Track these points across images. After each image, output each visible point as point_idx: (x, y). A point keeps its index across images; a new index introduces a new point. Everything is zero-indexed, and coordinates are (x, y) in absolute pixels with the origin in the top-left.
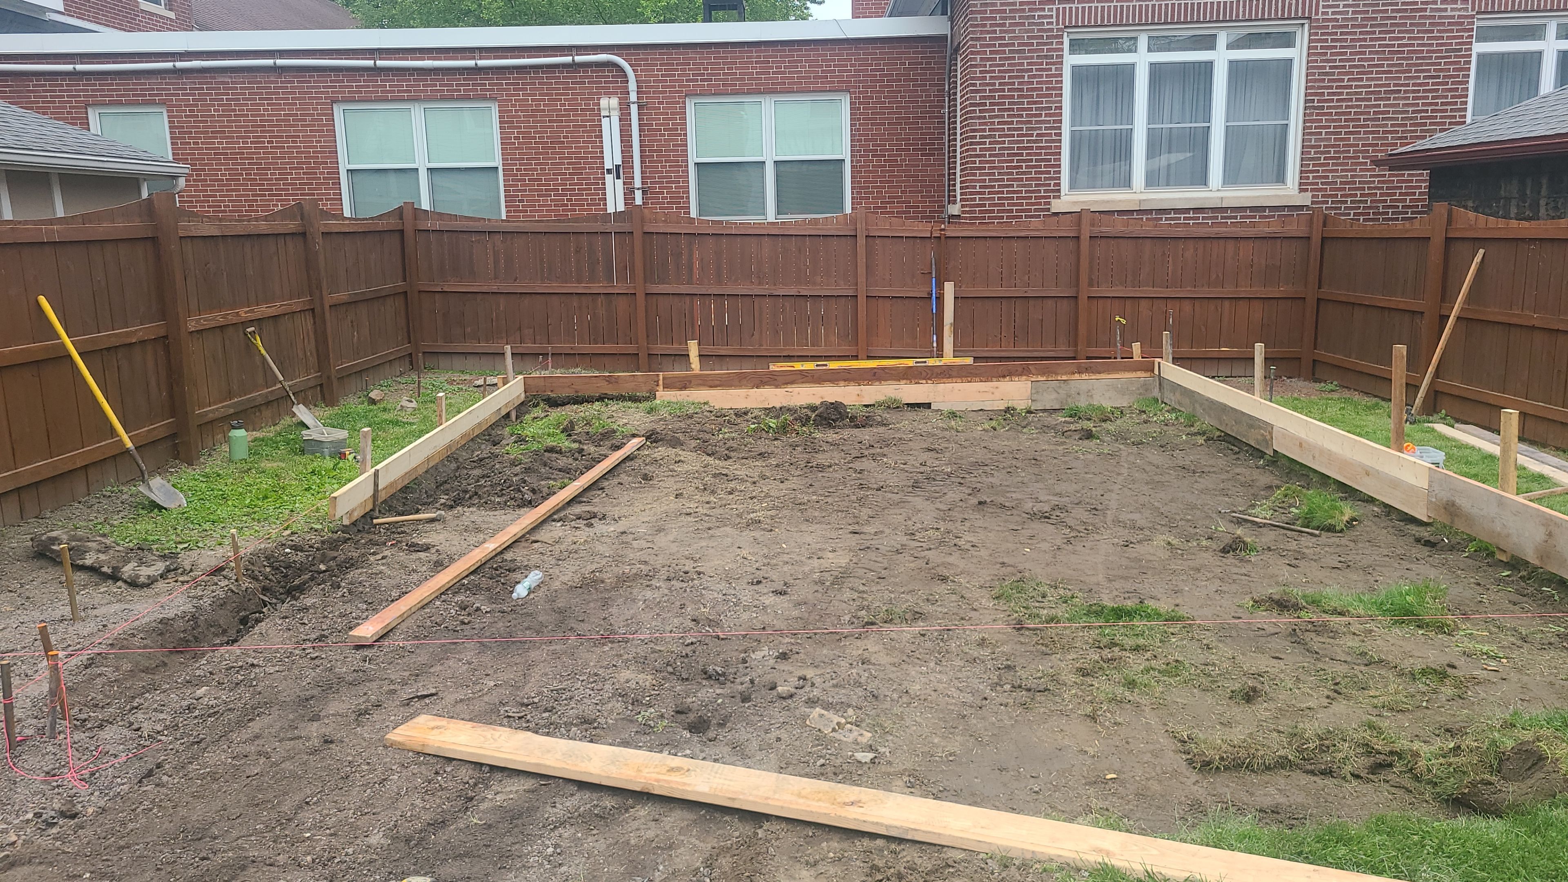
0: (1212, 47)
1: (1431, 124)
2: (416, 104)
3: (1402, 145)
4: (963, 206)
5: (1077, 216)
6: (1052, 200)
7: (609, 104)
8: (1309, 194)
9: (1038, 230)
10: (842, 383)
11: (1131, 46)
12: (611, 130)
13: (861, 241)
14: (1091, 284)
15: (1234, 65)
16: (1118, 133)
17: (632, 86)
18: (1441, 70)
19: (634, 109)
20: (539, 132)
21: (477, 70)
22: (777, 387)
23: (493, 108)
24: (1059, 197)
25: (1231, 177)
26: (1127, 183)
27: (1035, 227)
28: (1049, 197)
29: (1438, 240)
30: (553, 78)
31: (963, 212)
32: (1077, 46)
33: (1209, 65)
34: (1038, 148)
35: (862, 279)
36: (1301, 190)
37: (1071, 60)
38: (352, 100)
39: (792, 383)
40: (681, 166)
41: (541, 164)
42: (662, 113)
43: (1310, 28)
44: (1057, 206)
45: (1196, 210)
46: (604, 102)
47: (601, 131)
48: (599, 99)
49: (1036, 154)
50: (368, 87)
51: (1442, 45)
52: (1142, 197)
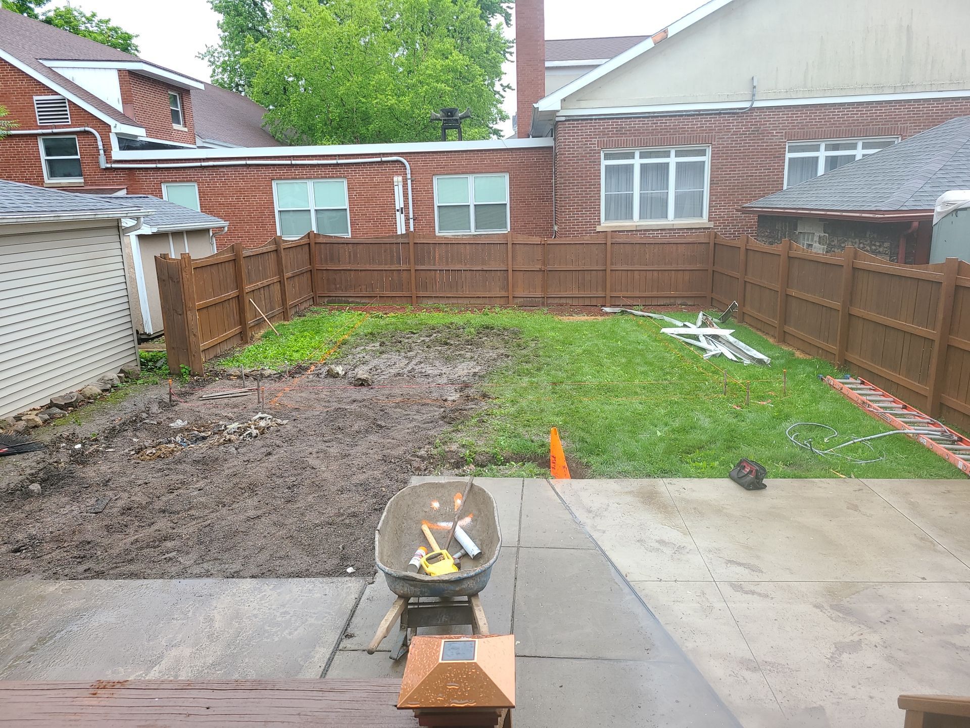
0: (669, 156)
1: (767, 190)
2: (310, 180)
5: (607, 233)
6: (597, 226)
7: (398, 179)
8: (713, 222)
11: (631, 156)
12: (399, 191)
13: (510, 246)
14: (612, 264)
15: (678, 164)
16: (626, 195)
17: (408, 171)
18: (771, 166)
19: (409, 182)
20: (365, 193)
21: (338, 165)
23: (345, 182)
24: (600, 224)
25: (678, 214)
26: (631, 218)
27: (587, 239)
28: (596, 224)
29: (743, 249)
30: (372, 168)
32: (607, 157)
33: (667, 164)
34: (590, 202)
35: (510, 263)
36: (709, 220)
38: (281, 179)
41: (367, 207)
42: (422, 184)
43: (712, 148)
44: (599, 229)
45: (661, 230)
46: (395, 179)
47: (394, 192)
48: (393, 177)
49: (589, 205)
50: (288, 173)
51: (771, 155)
52: (638, 224)
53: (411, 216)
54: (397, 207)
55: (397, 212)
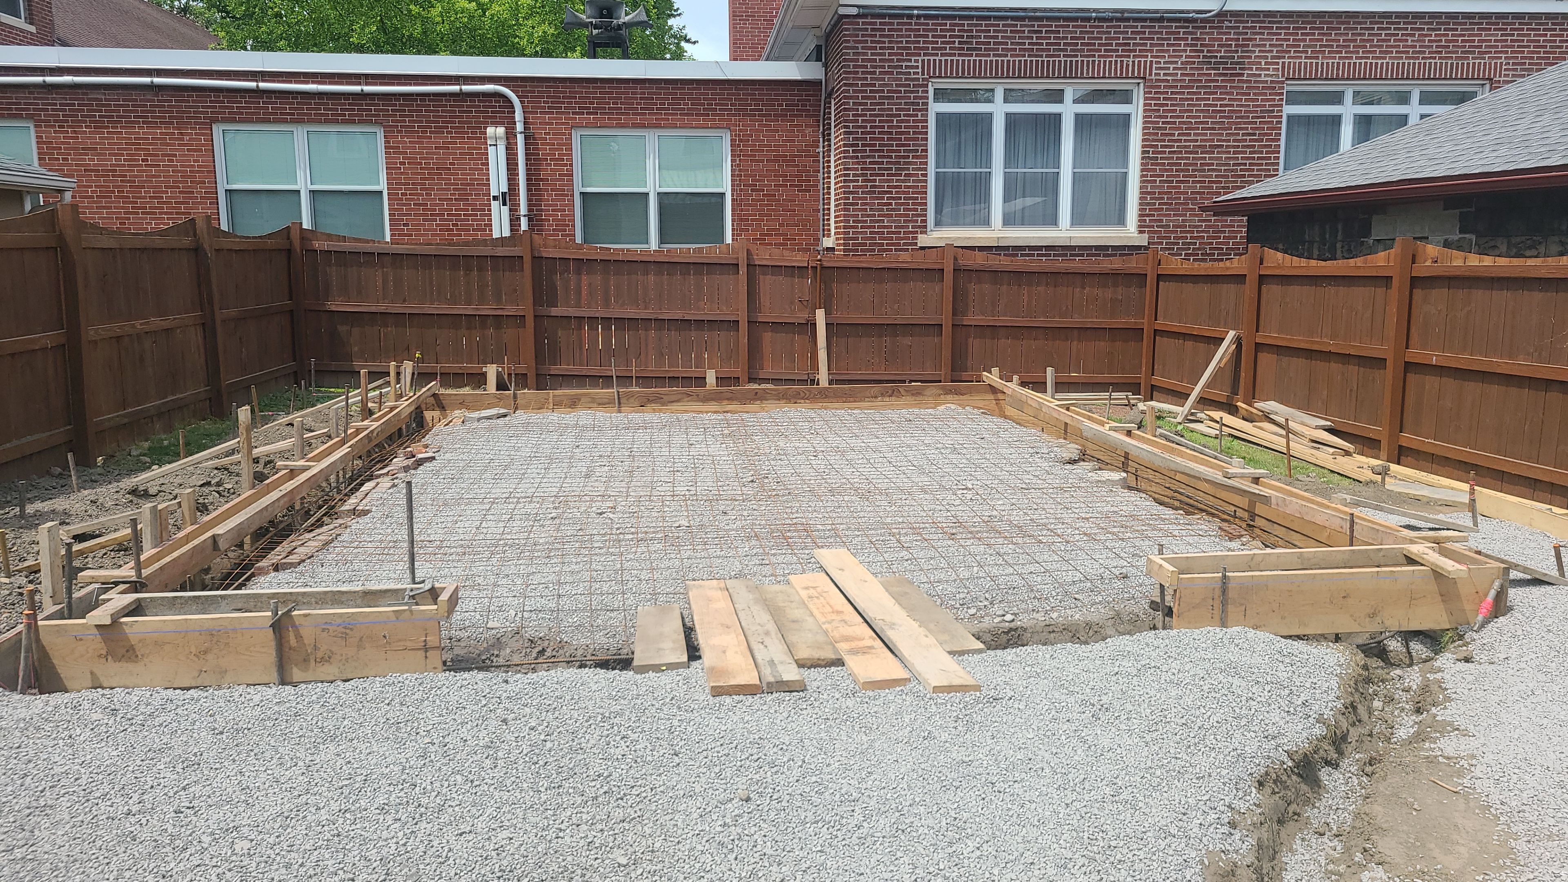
0: (1061, 101)
1: (1249, 176)
2: (300, 128)
3: (1225, 193)
4: (837, 239)
5: (942, 251)
6: (920, 236)
7: (495, 132)
8: (1146, 235)
9: (906, 263)
10: (725, 402)
11: (988, 96)
12: (497, 157)
13: (743, 269)
14: (954, 314)
15: (1079, 118)
16: (978, 175)
17: (519, 116)
18: (1257, 128)
19: (520, 139)
20: (424, 158)
21: (363, 95)
22: (663, 405)
23: (378, 134)
24: (925, 233)
25: (1077, 220)
26: (986, 222)
27: (904, 259)
28: (917, 232)
29: (1253, 277)
30: (439, 106)
31: (838, 245)
32: (941, 95)
33: (1058, 117)
34: (906, 187)
35: (743, 305)
36: (1141, 232)
37: (936, 108)
38: (233, 121)
39: (678, 401)
40: (567, 195)
41: (426, 189)
42: (548, 144)
43: (1145, 87)
44: (923, 240)
45: (1047, 248)
46: (490, 130)
47: (487, 159)
48: (485, 128)
49: (905, 193)
50: (250, 108)
51: (1257, 106)
52: (1000, 235)
53: (523, 210)
54: (494, 192)
55: (492, 202)
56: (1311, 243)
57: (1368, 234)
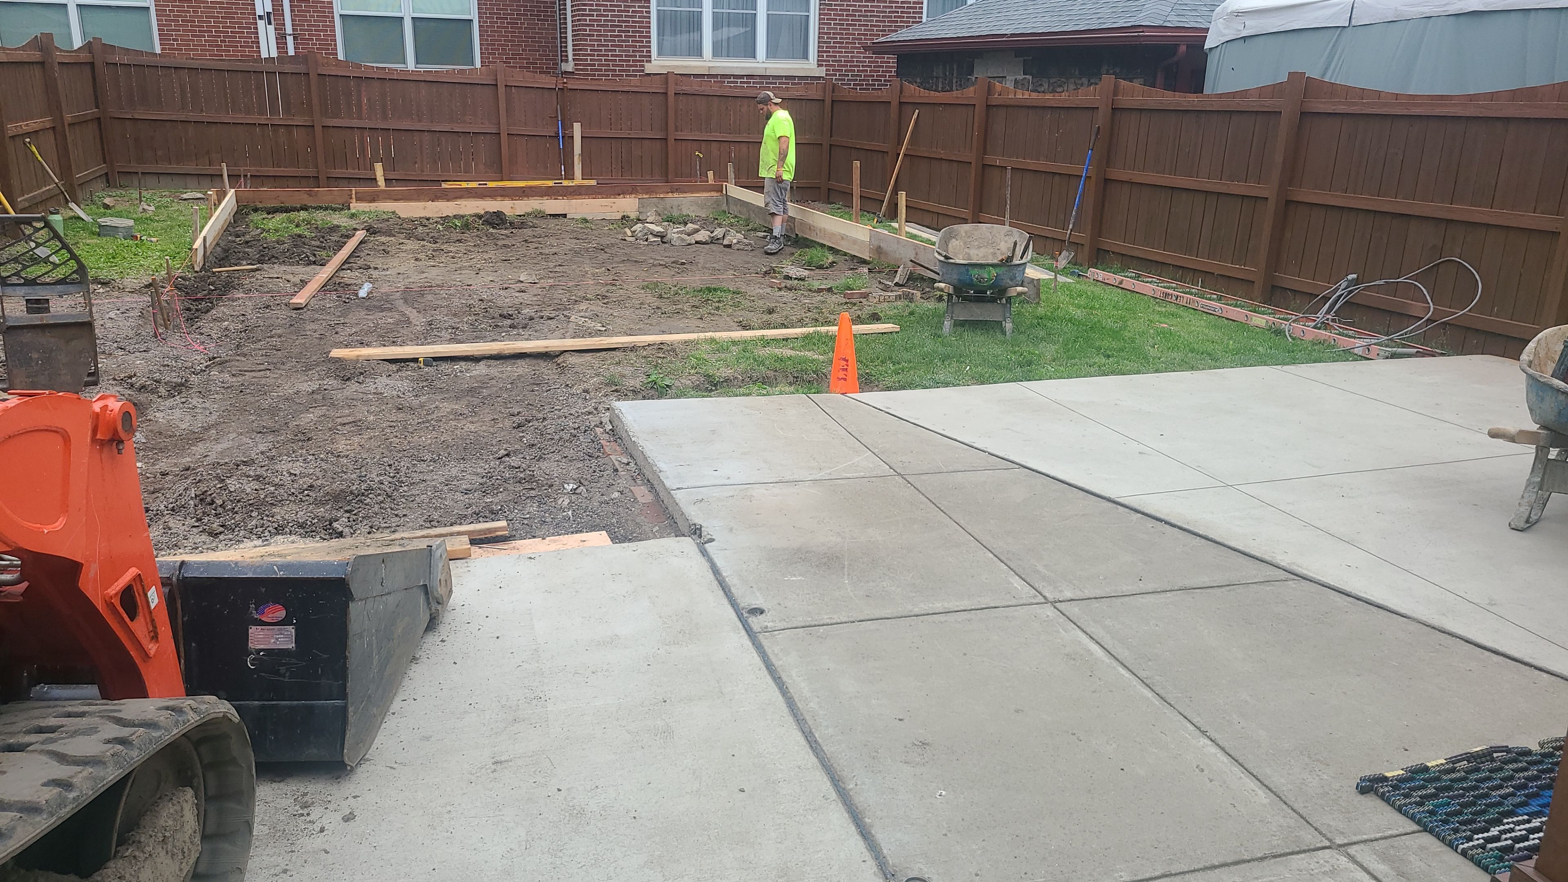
1: (901, 22)
3: (883, 36)
4: (576, 65)
5: (665, 77)
6: (645, 63)
8: (824, 68)
9: (637, 87)
10: (499, 198)
13: (501, 90)
14: (676, 130)
16: (692, 14)
22: (448, 201)
24: (650, 61)
25: (772, 53)
26: (698, 52)
27: (635, 84)
28: (643, 61)
29: (895, 104)
31: (577, 70)
34: (633, 22)
35: (503, 120)
36: (819, 65)
39: (461, 197)
40: (328, 17)
44: (649, 68)
45: (748, 76)
49: (632, 27)
52: (711, 64)
53: (289, 30)
54: (259, 12)
55: (259, 22)
56: (937, 78)
57: (971, 74)
